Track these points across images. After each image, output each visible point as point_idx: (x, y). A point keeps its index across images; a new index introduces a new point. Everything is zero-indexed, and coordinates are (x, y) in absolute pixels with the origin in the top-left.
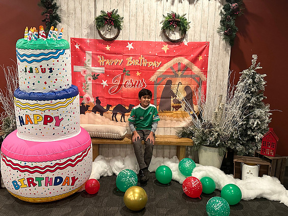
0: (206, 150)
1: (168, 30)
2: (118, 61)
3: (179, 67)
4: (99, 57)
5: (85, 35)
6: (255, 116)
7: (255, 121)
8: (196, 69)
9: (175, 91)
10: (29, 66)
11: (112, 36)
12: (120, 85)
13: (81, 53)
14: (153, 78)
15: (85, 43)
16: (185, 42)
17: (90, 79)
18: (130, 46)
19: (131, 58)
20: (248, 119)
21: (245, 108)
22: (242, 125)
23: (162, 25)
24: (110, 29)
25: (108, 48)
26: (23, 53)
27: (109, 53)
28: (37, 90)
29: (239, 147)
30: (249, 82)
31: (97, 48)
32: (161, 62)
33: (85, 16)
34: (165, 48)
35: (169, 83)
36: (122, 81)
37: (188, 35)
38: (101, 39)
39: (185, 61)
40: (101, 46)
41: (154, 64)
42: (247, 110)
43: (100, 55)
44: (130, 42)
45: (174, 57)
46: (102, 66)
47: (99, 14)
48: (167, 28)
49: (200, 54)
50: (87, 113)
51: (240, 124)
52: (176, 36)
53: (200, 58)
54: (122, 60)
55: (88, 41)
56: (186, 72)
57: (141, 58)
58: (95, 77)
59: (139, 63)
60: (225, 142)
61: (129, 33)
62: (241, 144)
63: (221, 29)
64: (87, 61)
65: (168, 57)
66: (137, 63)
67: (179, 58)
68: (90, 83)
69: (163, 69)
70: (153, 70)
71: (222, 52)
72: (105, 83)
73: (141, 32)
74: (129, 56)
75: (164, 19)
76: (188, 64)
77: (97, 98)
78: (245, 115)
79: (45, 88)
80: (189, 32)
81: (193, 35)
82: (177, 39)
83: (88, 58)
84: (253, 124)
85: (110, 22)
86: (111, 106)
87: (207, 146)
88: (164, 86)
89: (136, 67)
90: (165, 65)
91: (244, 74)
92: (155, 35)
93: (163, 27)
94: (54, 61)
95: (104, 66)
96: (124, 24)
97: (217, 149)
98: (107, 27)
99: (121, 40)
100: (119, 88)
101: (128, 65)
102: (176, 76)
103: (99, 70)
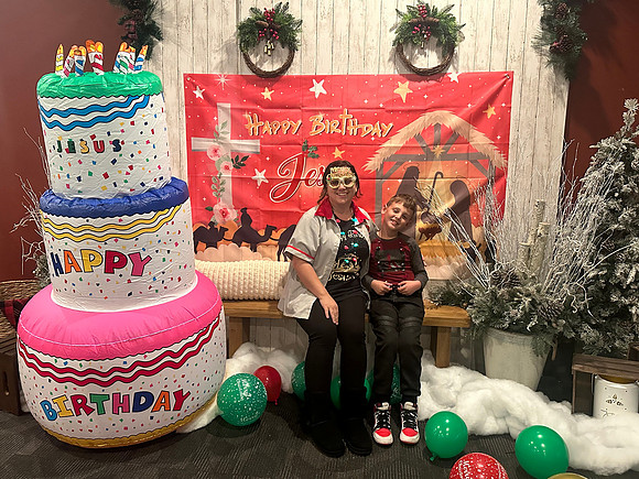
0: (500, 340)
1: (410, 45)
2: (290, 125)
3: (437, 133)
4: (247, 116)
5: (214, 65)
6: (632, 255)
7: (631, 268)
8: (479, 139)
9: (426, 194)
10: (66, 137)
11: (277, 67)
12: (296, 181)
13: (208, 109)
14: (373, 164)
15: (215, 84)
16: (453, 74)
17: (227, 168)
18: (318, 89)
19: (321, 116)
20: (611, 264)
21: (605, 236)
22: (596, 277)
23: (393, 36)
24: (272, 50)
25: (267, 94)
26: (51, 106)
27: (270, 105)
28: (87, 192)
29: (588, 334)
30: (614, 168)
31: (242, 96)
32: (391, 125)
33: (214, 22)
34: (403, 90)
35: (413, 174)
36: (299, 171)
37: (461, 57)
38: (251, 73)
39: (452, 120)
40: (252, 89)
41: (375, 129)
42: (609, 240)
43: (248, 110)
44: (319, 79)
45: (425, 111)
46: (254, 137)
47: (246, 15)
48: (406, 42)
49: (491, 101)
50: (222, 246)
51: (591, 275)
52: (428, 60)
53: (491, 112)
54: (300, 122)
55: (223, 80)
56: (454, 147)
57: (345, 116)
58: (240, 162)
59: (340, 127)
60: (550, 322)
61: (316, 57)
62: (592, 326)
63: (543, 38)
64: (220, 125)
65: (410, 111)
66: (334, 129)
67: (438, 112)
68: (227, 176)
69: (396, 142)
70: (373, 145)
71: (547, 97)
72: (260, 176)
73: (344, 54)
74: (316, 112)
75: (400, 20)
76: (459, 128)
77: (244, 210)
78: (604, 252)
79: (104, 188)
80: (462, 49)
81: (473, 57)
82: (430, 67)
83: (223, 118)
84: (626, 276)
85: (272, 34)
86: (275, 229)
87: (503, 329)
88: (400, 181)
89: (332, 136)
90: (403, 132)
91: (602, 148)
92: (377, 60)
93: (397, 39)
94: (122, 124)
95: (257, 137)
96: (304, 36)
97: (530, 338)
98: (265, 46)
99: (297, 74)
100: (292, 188)
101: (313, 132)
102: (430, 156)
103: (248, 147)
